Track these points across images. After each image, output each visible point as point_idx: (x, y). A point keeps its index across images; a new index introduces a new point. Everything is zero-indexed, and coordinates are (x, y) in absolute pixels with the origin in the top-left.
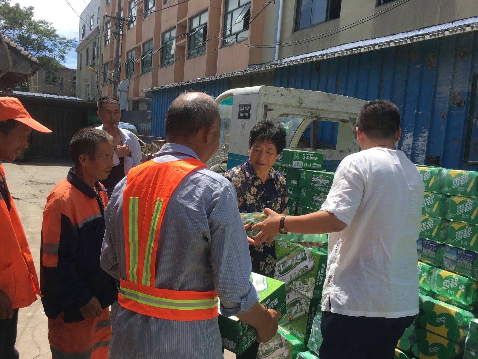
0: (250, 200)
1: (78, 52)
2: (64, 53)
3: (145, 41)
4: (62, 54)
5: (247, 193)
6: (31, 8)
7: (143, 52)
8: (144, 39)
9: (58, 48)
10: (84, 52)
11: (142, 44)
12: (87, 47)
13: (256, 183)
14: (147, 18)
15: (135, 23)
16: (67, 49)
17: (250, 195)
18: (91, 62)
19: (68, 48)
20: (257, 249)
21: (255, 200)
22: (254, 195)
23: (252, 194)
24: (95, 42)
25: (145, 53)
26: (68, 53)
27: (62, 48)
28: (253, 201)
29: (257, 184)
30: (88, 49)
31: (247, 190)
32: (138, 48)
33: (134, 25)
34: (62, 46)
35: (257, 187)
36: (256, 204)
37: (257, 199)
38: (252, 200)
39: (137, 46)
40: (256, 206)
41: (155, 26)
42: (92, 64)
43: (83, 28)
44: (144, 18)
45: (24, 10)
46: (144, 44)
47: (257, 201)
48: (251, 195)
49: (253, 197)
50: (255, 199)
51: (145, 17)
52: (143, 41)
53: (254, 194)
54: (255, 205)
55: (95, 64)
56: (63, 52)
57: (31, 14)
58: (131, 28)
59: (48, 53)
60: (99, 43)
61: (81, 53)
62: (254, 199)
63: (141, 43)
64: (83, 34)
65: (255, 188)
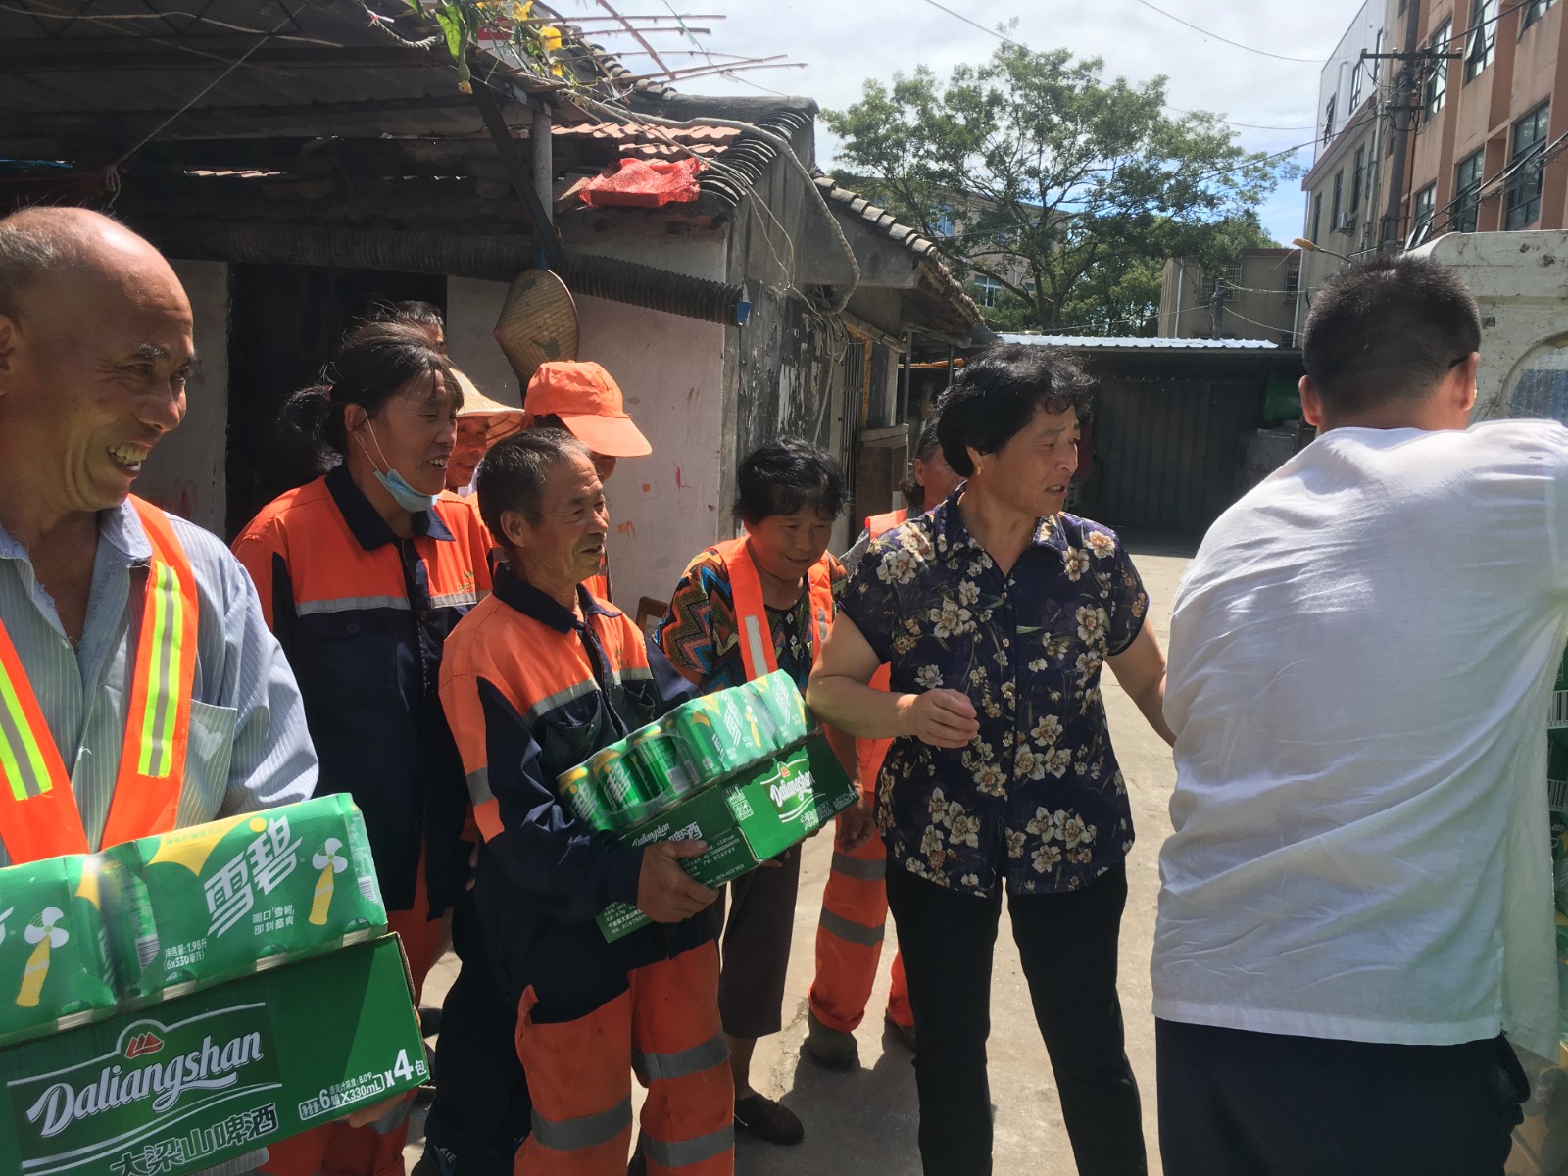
0: (957, 624)
1: (1308, 190)
2: (1255, 201)
3: (1523, 111)
4: (1249, 205)
5: (946, 599)
6: (1159, 82)
7: (1514, 152)
8: (1519, 106)
9: (1237, 190)
10: (1327, 189)
11: (1512, 124)
12: (1336, 171)
13: (975, 569)
14: (1533, 28)
15: (1491, 56)
16: (1265, 189)
17: (957, 608)
18: (1346, 216)
19: (1266, 184)
20: (985, 790)
21: (973, 623)
22: (969, 607)
23: (965, 602)
24: (1362, 149)
25: (1517, 156)
26: (1265, 199)
27: (1247, 188)
28: (967, 626)
29: (980, 570)
30: (1339, 177)
31: (944, 590)
32: (1497, 143)
33: (1488, 64)
34: (1249, 180)
35: (978, 580)
36: (978, 638)
37: (982, 620)
38: (964, 623)
39: (1491, 135)
40: (976, 644)
41: (1560, 51)
42: (1347, 225)
43: (1328, 108)
44: (1523, 31)
45: (1139, 91)
46: (1517, 126)
47: (982, 628)
48: (961, 606)
49: (965, 614)
50: (974, 618)
51: (1527, 25)
52: (1514, 115)
53: (970, 604)
54: (971, 641)
55: (1358, 224)
56: (1250, 198)
57: (1159, 99)
58: (1477, 73)
59: (1207, 210)
60: (1372, 151)
61: (1316, 194)
62: (971, 619)
63: (1506, 123)
64: (1328, 130)
65: (972, 584)
